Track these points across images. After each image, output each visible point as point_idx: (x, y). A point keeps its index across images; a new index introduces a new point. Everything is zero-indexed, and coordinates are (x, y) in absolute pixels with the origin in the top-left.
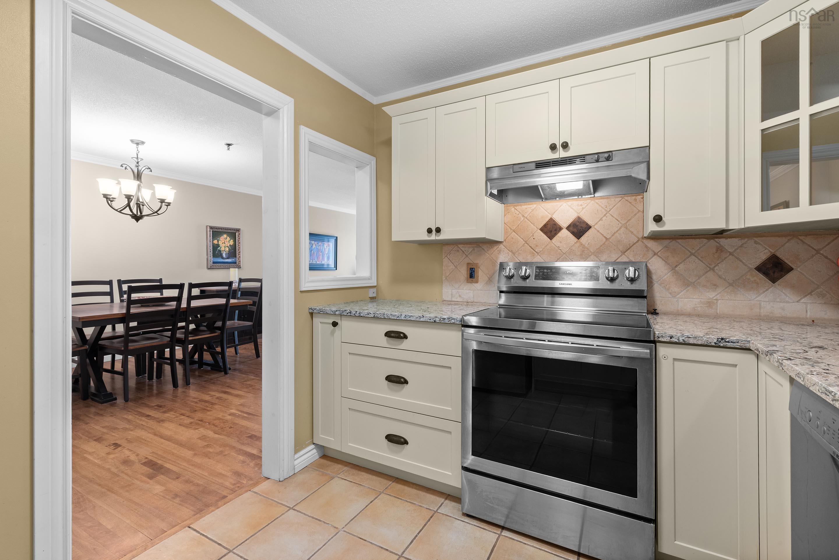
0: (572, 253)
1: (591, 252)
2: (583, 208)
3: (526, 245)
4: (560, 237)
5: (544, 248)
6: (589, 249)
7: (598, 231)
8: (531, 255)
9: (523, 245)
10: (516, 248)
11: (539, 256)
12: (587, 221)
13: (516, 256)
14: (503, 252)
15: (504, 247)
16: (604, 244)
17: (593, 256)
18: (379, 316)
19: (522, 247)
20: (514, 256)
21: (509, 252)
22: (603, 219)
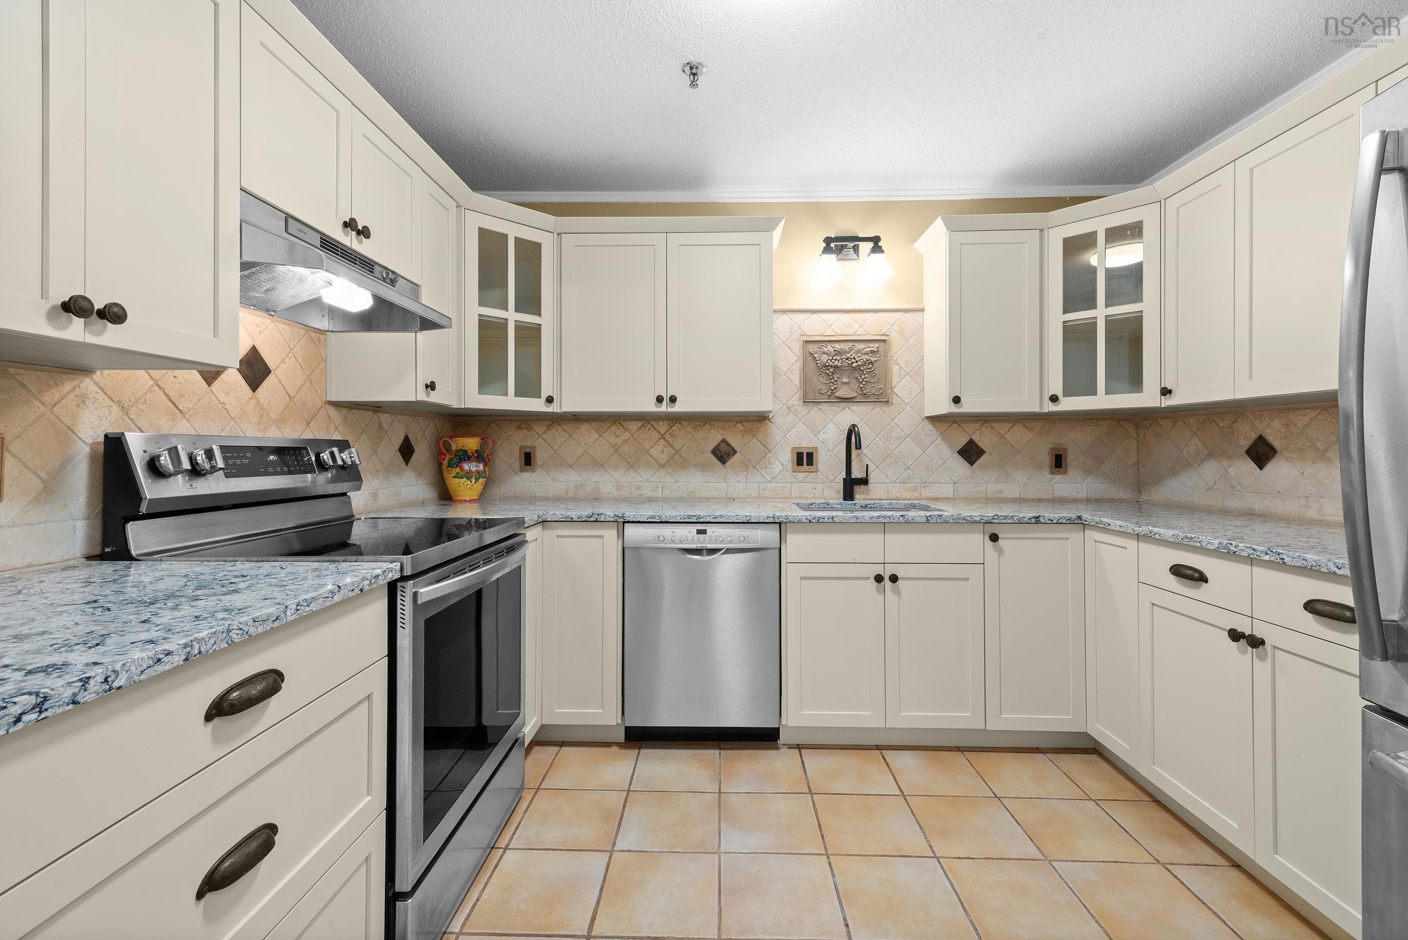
0: (245, 418)
1: (271, 418)
2: (261, 332)
3: (157, 388)
4: (227, 383)
5: (196, 403)
6: (268, 413)
7: (280, 382)
8: (168, 417)
9: (150, 390)
10: (132, 395)
11: (187, 420)
12: (265, 358)
13: (131, 416)
14: (94, 402)
15: (96, 389)
16: (287, 406)
17: (274, 427)
18: (208, 647)
19: (146, 394)
20: (125, 417)
21: (111, 403)
22: (286, 361)
